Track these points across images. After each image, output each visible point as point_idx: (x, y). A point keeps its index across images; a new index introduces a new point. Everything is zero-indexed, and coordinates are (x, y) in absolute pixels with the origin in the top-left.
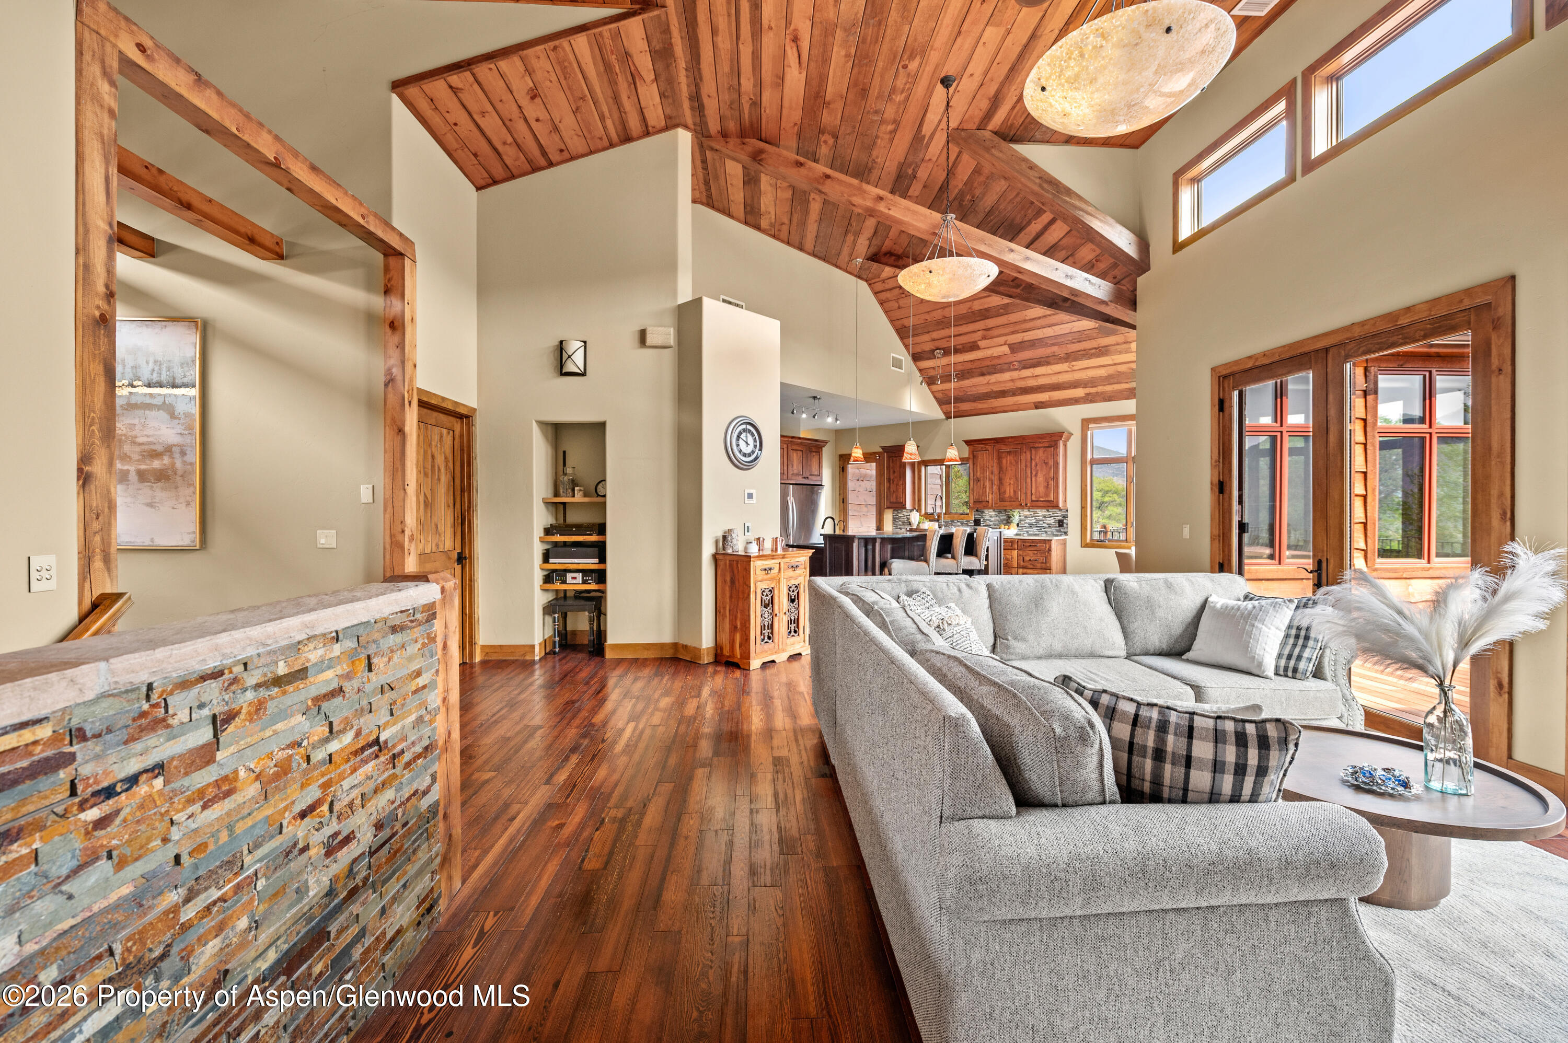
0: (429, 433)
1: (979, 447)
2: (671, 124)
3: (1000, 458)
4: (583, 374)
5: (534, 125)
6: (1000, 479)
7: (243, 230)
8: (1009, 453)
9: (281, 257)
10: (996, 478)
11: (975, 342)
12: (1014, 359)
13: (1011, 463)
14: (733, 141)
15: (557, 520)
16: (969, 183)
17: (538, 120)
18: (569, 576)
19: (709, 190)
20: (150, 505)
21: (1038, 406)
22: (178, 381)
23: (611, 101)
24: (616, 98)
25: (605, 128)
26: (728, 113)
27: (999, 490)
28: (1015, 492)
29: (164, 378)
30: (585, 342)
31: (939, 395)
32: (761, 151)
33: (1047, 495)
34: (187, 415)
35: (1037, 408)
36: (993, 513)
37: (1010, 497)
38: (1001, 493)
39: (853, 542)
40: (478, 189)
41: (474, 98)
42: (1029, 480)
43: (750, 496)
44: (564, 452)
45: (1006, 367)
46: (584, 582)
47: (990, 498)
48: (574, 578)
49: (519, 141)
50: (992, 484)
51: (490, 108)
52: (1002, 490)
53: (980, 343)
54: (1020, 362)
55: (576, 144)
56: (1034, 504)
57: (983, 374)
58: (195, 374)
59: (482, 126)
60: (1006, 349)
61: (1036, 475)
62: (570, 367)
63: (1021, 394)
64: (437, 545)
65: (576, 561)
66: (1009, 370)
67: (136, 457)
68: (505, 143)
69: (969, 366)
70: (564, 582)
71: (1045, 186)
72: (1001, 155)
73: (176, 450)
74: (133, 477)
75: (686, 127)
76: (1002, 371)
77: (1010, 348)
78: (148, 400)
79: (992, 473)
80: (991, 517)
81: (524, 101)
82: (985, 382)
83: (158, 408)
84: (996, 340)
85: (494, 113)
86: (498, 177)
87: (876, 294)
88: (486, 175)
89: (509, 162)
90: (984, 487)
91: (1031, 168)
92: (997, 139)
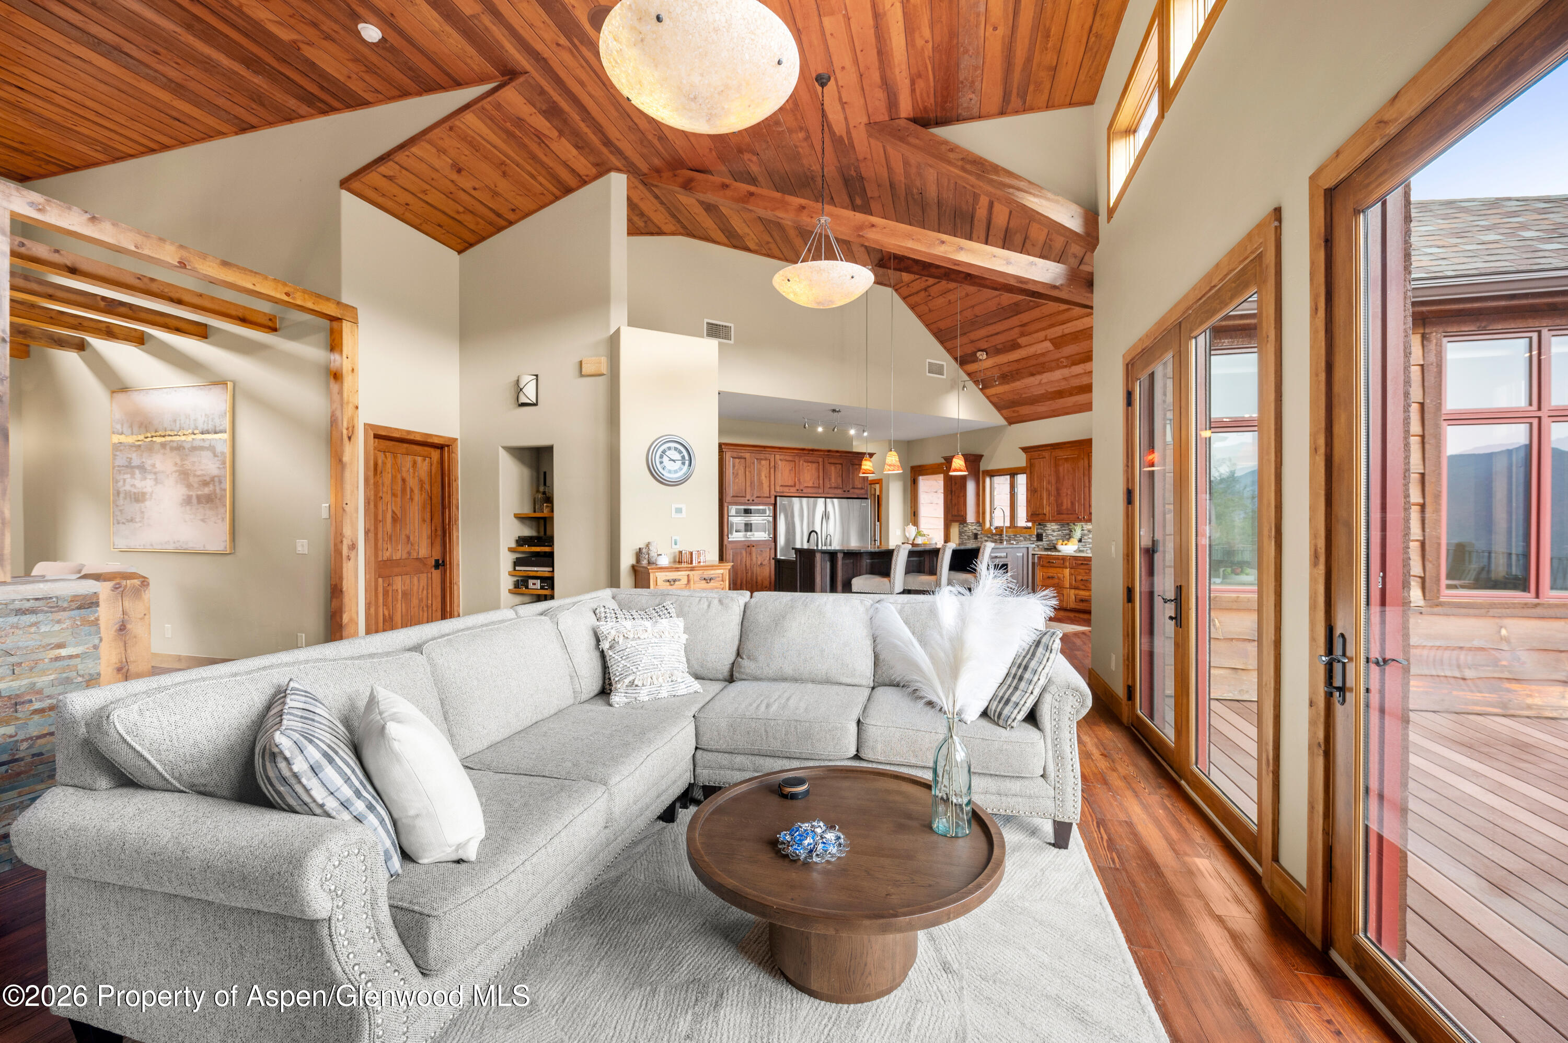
0: (399, 461)
1: (1036, 454)
2: (602, 170)
3: (1057, 466)
4: (535, 404)
5: (473, 192)
6: (1058, 490)
7: (234, 313)
8: (1066, 460)
9: (274, 330)
10: (1054, 487)
11: (1015, 340)
12: (1057, 356)
13: (1068, 471)
14: (666, 175)
15: (538, 532)
16: (907, 175)
17: (475, 189)
18: (531, 582)
19: (679, 221)
20: (203, 520)
22: (218, 429)
23: (531, 161)
24: (534, 157)
25: (541, 184)
26: (645, 151)
27: (1057, 501)
28: (1073, 504)
29: (210, 427)
30: (537, 376)
31: (995, 399)
32: (691, 180)
34: (223, 453)
36: (1054, 526)
37: (1067, 509)
38: (1059, 505)
39: (815, 556)
40: (460, 252)
41: (406, 179)
42: (1087, 490)
43: (679, 511)
44: (545, 473)
45: (1053, 364)
46: (542, 588)
47: (1047, 510)
48: (534, 584)
49: (470, 208)
50: (1049, 494)
51: (428, 187)
52: (1060, 502)
53: (1020, 341)
54: (1067, 358)
55: (523, 203)
57: (1032, 375)
58: (227, 424)
59: (429, 201)
60: (1048, 345)
62: (523, 399)
63: (1077, 394)
64: (409, 553)
65: (535, 569)
66: (1059, 367)
67: (196, 485)
68: (458, 212)
69: (1015, 366)
70: (527, 587)
71: (968, 167)
72: (917, 141)
73: (216, 479)
74: (194, 500)
75: (618, 170)
76: (1051, 370)
77: (1052, 343)
78: (202, 444)
79: (1049, 482)
80: (1054, 531)
81: (454, 176)
82: (1037, 382)
83: (207, 449)
84: (1035, 335)
85: (434, 190)
86: (472, 241)
87: (904, 298)
88: (460, 241)
89: (472, 226)
90: (1042, 499)
91: (951, 150)
92: (913, 126)
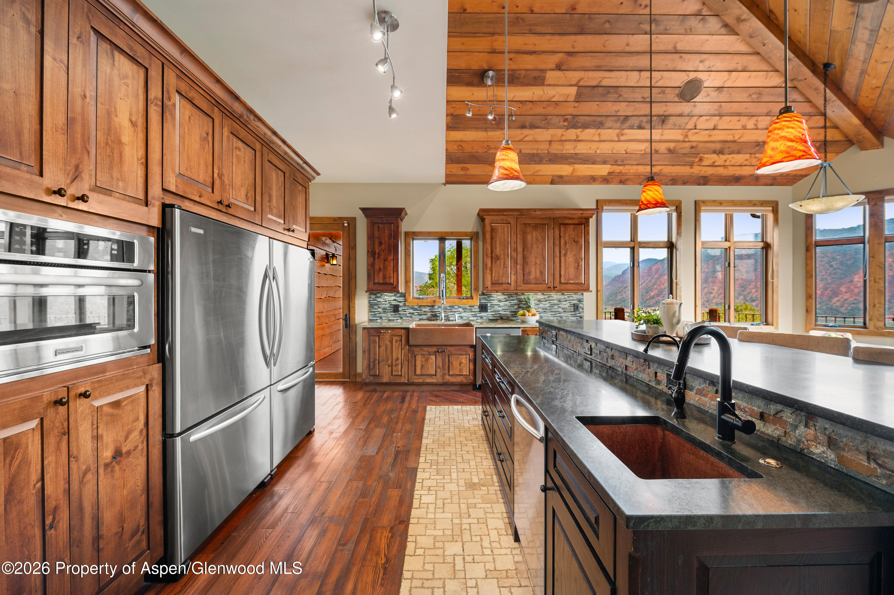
1: (498, 218)
3: (524, 234)
6: (524, 258)
8: (535, 227)
10: (520, 256)
12: (575, 110)
13: (537, 239)
21: (556, 180)
27: (523, 270)
28: (541, 273)
33: (578, 276)
35: (552, 183)
36: (502, 297)
37: (536, 279)
38: (524, 274)
42: (557, 260)
45: (556, 120)
47: (512, 279)
50: (515, 263)
52: (527, 271)
53: (548, 75)
56: (563, 287)
60: (572, 93)
61: (565, 255)
66: (556, 126)
77: (577, 93)
79: (515, 250)
80: (500, 301)
84: (569, 74)
90: (505, 267)
